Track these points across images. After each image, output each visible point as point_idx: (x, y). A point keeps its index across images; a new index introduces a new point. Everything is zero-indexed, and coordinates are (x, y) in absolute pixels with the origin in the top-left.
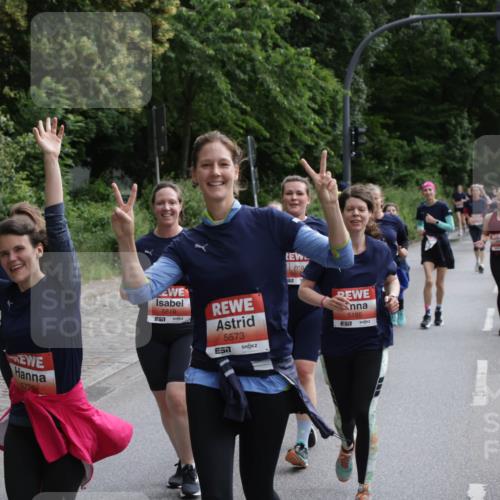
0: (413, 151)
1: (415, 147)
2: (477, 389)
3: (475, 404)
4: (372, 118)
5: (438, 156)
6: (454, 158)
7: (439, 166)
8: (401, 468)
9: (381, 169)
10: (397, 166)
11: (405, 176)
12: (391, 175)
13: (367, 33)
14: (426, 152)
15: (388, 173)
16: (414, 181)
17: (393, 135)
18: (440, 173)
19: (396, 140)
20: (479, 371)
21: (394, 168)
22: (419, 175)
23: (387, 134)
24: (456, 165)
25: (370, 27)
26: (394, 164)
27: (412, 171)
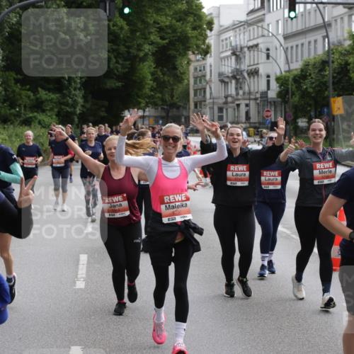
0: (37, 99)
1: (38, 96)
2: (79, 276)
3: (77, 287)
4: (7, 73)
5: (55, 103)
6: (67, 105)
7: (56, 110)
8: (21, 336)
9: (13, 111)
10: (25, 110)
11: (31, 117)
12: (20, 117)
13: (4, 10)
14: (46, 100)
15: (18, 115)
16: (37, 121)
17: (24, 88)
18: (57, 115)
19: (26, 92)
20: (81, 262)
21: (23, 111)
22: (41, 117)
23: (20, 87)
24: (69, 110)
25: (5, 6)
26: (23, 108)
27: (36, 114)
